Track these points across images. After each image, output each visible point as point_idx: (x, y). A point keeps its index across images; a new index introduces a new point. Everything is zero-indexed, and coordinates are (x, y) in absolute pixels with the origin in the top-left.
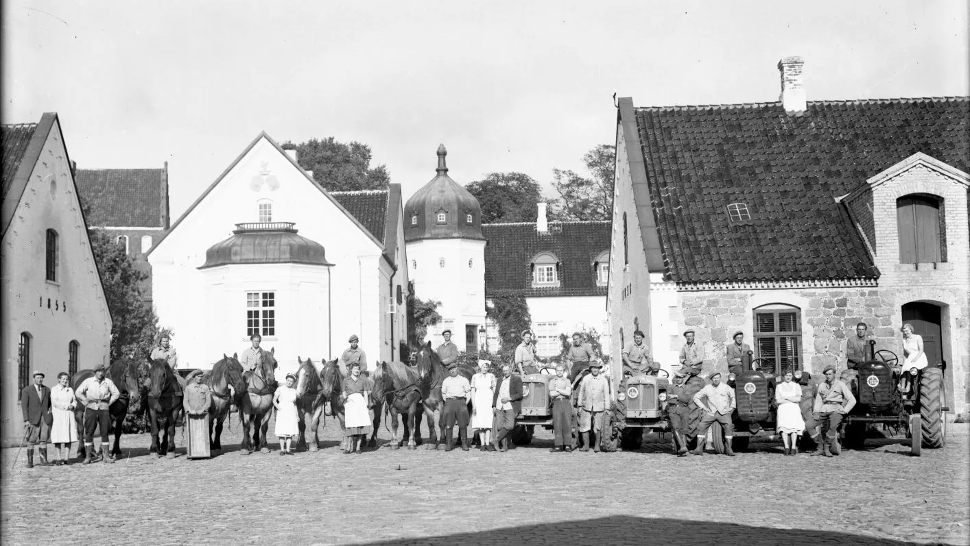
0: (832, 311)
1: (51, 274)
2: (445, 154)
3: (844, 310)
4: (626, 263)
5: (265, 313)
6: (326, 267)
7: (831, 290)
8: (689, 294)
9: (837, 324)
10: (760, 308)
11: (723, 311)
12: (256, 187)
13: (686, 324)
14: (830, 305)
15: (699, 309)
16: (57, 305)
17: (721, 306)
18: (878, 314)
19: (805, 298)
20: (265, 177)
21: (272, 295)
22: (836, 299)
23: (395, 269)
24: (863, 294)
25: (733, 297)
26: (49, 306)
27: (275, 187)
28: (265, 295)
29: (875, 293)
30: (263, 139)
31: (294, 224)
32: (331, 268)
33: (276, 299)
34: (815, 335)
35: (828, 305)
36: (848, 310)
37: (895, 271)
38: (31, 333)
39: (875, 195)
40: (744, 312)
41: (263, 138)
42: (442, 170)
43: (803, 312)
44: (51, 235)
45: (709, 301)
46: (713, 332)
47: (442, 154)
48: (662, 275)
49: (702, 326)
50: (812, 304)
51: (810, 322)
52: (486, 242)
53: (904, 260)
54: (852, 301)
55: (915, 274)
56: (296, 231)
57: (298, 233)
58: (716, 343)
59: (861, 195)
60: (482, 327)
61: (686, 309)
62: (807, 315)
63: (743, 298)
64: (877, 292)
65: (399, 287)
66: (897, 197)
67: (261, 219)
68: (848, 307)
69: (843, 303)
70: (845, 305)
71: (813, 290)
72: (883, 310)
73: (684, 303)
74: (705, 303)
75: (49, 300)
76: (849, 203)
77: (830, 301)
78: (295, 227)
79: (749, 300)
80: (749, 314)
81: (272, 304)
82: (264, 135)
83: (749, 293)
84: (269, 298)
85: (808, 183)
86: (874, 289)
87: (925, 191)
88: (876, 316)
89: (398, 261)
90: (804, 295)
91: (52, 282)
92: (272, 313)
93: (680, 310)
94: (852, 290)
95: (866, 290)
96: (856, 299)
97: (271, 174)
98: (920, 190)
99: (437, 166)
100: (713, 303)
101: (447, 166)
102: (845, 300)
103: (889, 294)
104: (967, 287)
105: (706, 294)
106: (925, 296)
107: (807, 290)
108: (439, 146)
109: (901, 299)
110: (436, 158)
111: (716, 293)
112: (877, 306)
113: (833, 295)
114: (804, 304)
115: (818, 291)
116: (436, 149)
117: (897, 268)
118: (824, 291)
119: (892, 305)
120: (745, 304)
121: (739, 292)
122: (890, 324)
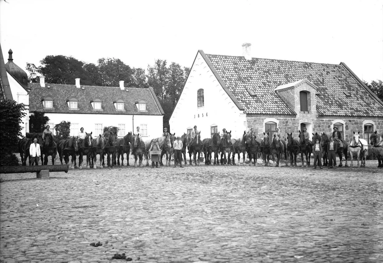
0: (284, 124)
2: (12, 53)
7: (285, 118)
8: (249, 118)
9: (285, 129)
10: (267, 123)
11: (257, 123)
13: (248, 127)
15: (251, 123)
17: (257, 122)
18: (296, 126)
24: (292, 120)
25: (260, 119)
35: (283, 123)
37: (300, 114)
39: (295, 90)
43: (277, 124)
45: (254, 120)
47: (10, 53)
48: (243, 111)
50: (280, 122)
53: (301, 110)
54: (289, 122)
55: (304, 114)
61: (248, 122)
62: (278, 126)
63: (263, 119)
64: (295, 119)
66: (300, 91)
68: (288, 124)
69: (287, 122)
72: (296, 125)
73: (247, 120)
79: (265, 120)
80: (264, 125)
83: (264, 118)
90: (278, 119)
93: (246, 123)
94: (289, 119)
95: (293, 119)
98: (305, 90)
99: (8, 58)
100: (255, 121)
101: (13, 58)
102: (287, 121)
103: (298, 120)
104: (316, 119)
105: (253, 118)
106: (306, 121)
107: (278, 118)
108: (9, 50)
109: (301, 122)
110: (8, 55)
111: (256, 118)
112: (295, 124)
113: (285, 120)
114: (277, 122)
115: (281, 118)
116: (8, 51)
117: (300, 112)
118: (282, 118)
119: (298, 124)
120: (263, 121)
121: (262, 118)
122: (298, 129)
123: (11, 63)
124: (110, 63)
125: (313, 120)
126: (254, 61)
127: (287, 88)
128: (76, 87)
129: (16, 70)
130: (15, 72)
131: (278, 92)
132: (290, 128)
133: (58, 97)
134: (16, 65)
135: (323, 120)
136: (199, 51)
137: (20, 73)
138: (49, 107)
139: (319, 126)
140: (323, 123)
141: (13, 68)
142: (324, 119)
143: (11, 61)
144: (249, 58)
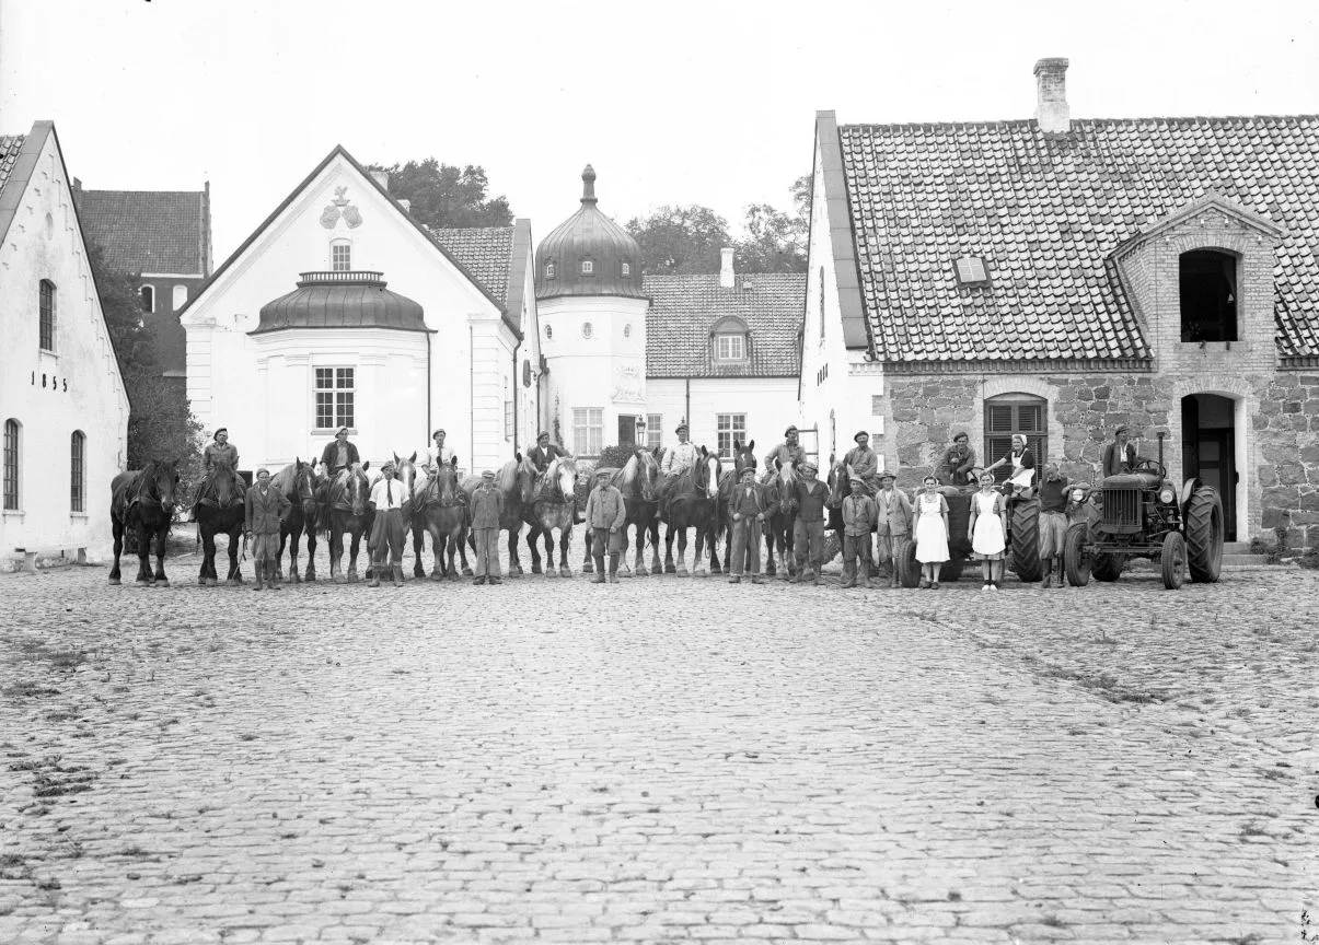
0: (1089, 404)
1: (46, 341)
2: (594, 178)
3: (1105, 403)
4: (823, 335)
5: (340, 396)
6: (424, 334)
7: (1088, 376)
8: (900, 380)
9: (1095, 422)
10: (997, 399)
11: (944, 403)
12: (328, 221)
13: (895, 419)
14: (1087, 396)
15: (912, 400)
16: (55, 383)
17: (943, 395)
18: (1151, 407)
19: (1053, 386)
20: (341, 209)
21: (350, 372)
22: (1095, 388)
23: (520, 337)
24: (1131, 382)
25: (957, 383)
26: (44, 385)
27: (355, 222)
28: (340, 372)
29: (1147, 381)
30: (339, 158)
31: (382, 274)
32: (431, 335)
33: (356, 378)
34: (1065, 437)
35: (1085, 396)
36: (1111, 404)
37: (1174, 352)
38: (20, 420)
40: (973, 404)
41: (339, 156)
42: (589, 201)
43: (1050, 406)
44: (47, 287)
45: (925, 389)
46: (931, 429)
47: (589, 178)
48: (863, 354)
49: (917, 422)
50: (1062, 394)
51: (1060, 418)
52: (647, 302)
53: (1186, 336)
54: (1117, 392)
55: (1201, 356)
56: (385, 284)
57: (387, 288)
58: (933, 445)
59: (1135, 248)
60: (641, 419)
61: (894, 399)
62: (1055, 410)
63: (971, 385)
64: (1149, 379)
65: (527, 364)
66: (1181, 252)
67: (335, 266)
68: (1111, 399)
69: (1103, 394)
70: (1107, 396)
71: (1065, 376)
72: (1157, 405)
73: (892, 391)
74: (921, 391)
75: (44, 376)
76: (1119, 259)
77: (1088, 392)
78: (382, 279)
79: (980, 388)
80: (979, 405)
81: (350, 384)
82: (339, 150)
83: (980, 378)
84: (346, 376)
85: (1067, 231)
86: (1147, 376)
87: (1218, 245)
88: (1148, 411)
89: (526, 326)
90: (1051, 382)
91: (48, 351)
92: (350, 396)
93: (887, 401)
94: (1117, 377)
95: (1136, 377)
96: (1122, 388)
97: (350, 204)
98: (1211, 243)
99: (581, 196)
100: (931, 392)
102: (1107, 389)
103: (1167, 382)
104: (1271, 375)
105: (922, 379)
106: (1214, 387)
107: (1057, 376)
108: (585, 167)
109: (1181, 390)
111: (936, 378)
112: (1149, 399)
113: (1091, 382)
114: (1051, 394)
115: (1071, 378)
117: (1177, 348)
118: (1079, 377)
119: (1168, 398)
120: (973, 393)
121: (966, 377)
122: (1166, 423)
123: (591, 212)
125: (1253, 380)
126: (1079, 135)
132: (1118, 418)
135: (1316, 380)
139: (1295, 408)
140: (1315, 393)
141: (589, 231)
143: (591, 205)
144: (1057, 122)
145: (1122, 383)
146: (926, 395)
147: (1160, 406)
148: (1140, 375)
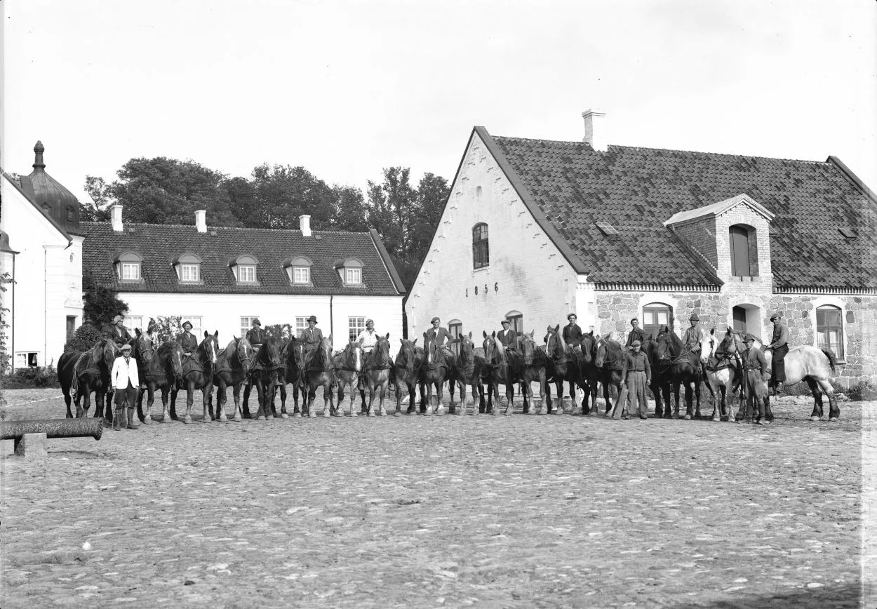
2: (42, 150)
6: (10, 254)
7: (692, 294)
8: (601, 293)
10: (648, 306)
11: (623, 307)
13: (599, 317)
14: (690, 306)
15: (608, 305)
17: (622, 303)
18: (720, 312)
19: (675, 299)
22: (694, 301)
24: (710, 298)
25: (629, 296)
29: (716, 297)
35: (689, 306)
36: (703, 310)
37: (729, 281)
39: (717, 223)
40: (637, 308)
42: (39, 166)
43: (674, 310)
45: (614, 299)
46: (618, 324)
47: (39, 150)
48: (585, 277)
49: (610, 319)
50: (679, 303)
51: (679, 318)
52: (82, 238)
53: (735, 273)
54: (704, 303)
55: (741, 284)
59: (697, 222)
61: (599, 305)
62: (677, 313)
63: (636, 297)
64: (720, 296)
66: (730, 225)
68: (701, 308)
69: (698, 304)
70: (700, 306)
71: (681, 294)
73: (598, 300)
74: (612, 300)
77: (691, 303)
79: (641, 299)
80: (640, 310)
83: (639, 293)
86: (716, 294)
87: (745, 223)
88: (718, 315)
90: (674, 297)
93: (595, 306)
94: (704, 294)
95: (712, 295)
96: (707, 301)
98: (743, 221)
99: (34, 162)
100: (617, 301)
101: (45, 163)
102: (699, 302)
103: (726, 298)
104: (770, 295)
105: (612, 293)
106: (747, 301)
107: (677, 293)
108: (36, 142)
109: (733, 302)
110: (34, 154)
111: (619, 293)
112: (719, 308)
113: (693, 297)
114: (674, 303)
115: (683, 294)
116: (34, 146)
117: (731, 279)
118: (687, 294)
119: (727, 307)
120: (637, 302)
121: (634, 293)
122: (726, 321)
123: (40, 175)
124: (280, 176)
125: (764, 298)
126: (613, 154)
127: (697, 218)
128: (196, 230)
129: (51, 190)
130: (49, 195)
131: (674, 229)
132: (706, 318)
133: (153, 255)
134: (51, 179)
135: (790, 299)
136: (475, 129)
137: (60, 196)
138: (132, 278)
140: (789, 306)
141: (44, 187)
142: (792, 296)
143: (39, 169)
144: (600, 146)
145: (706, 298)
146: (614, 303)
147: (724, 312)
148: (714, 294)
